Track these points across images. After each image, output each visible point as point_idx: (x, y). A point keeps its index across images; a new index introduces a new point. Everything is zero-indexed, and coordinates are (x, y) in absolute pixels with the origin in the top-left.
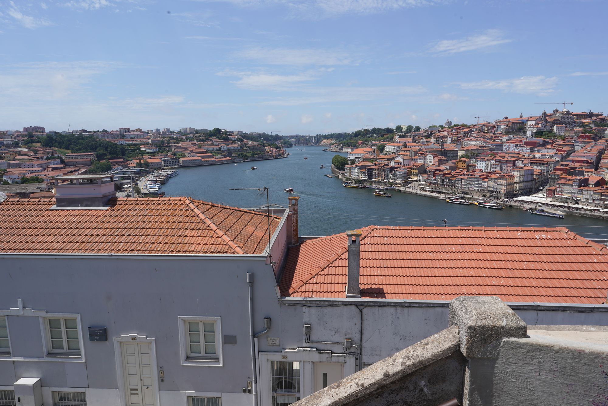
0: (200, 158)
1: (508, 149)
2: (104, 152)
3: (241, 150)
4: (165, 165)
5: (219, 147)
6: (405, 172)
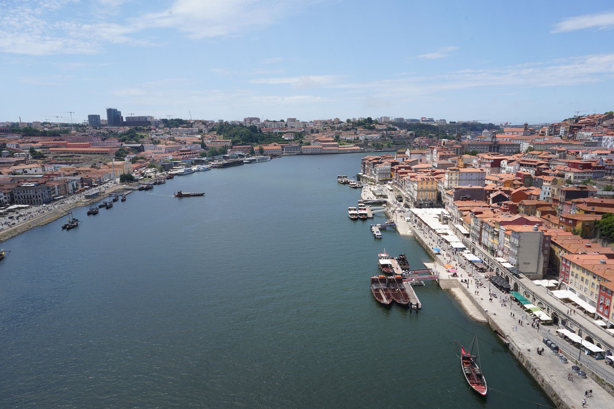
0: (321, 146)
1: (606, 144)
2: (238, 139)
3: (380, 140)
4: (286, 152)
5: (358, 136)
6: (388, 168)
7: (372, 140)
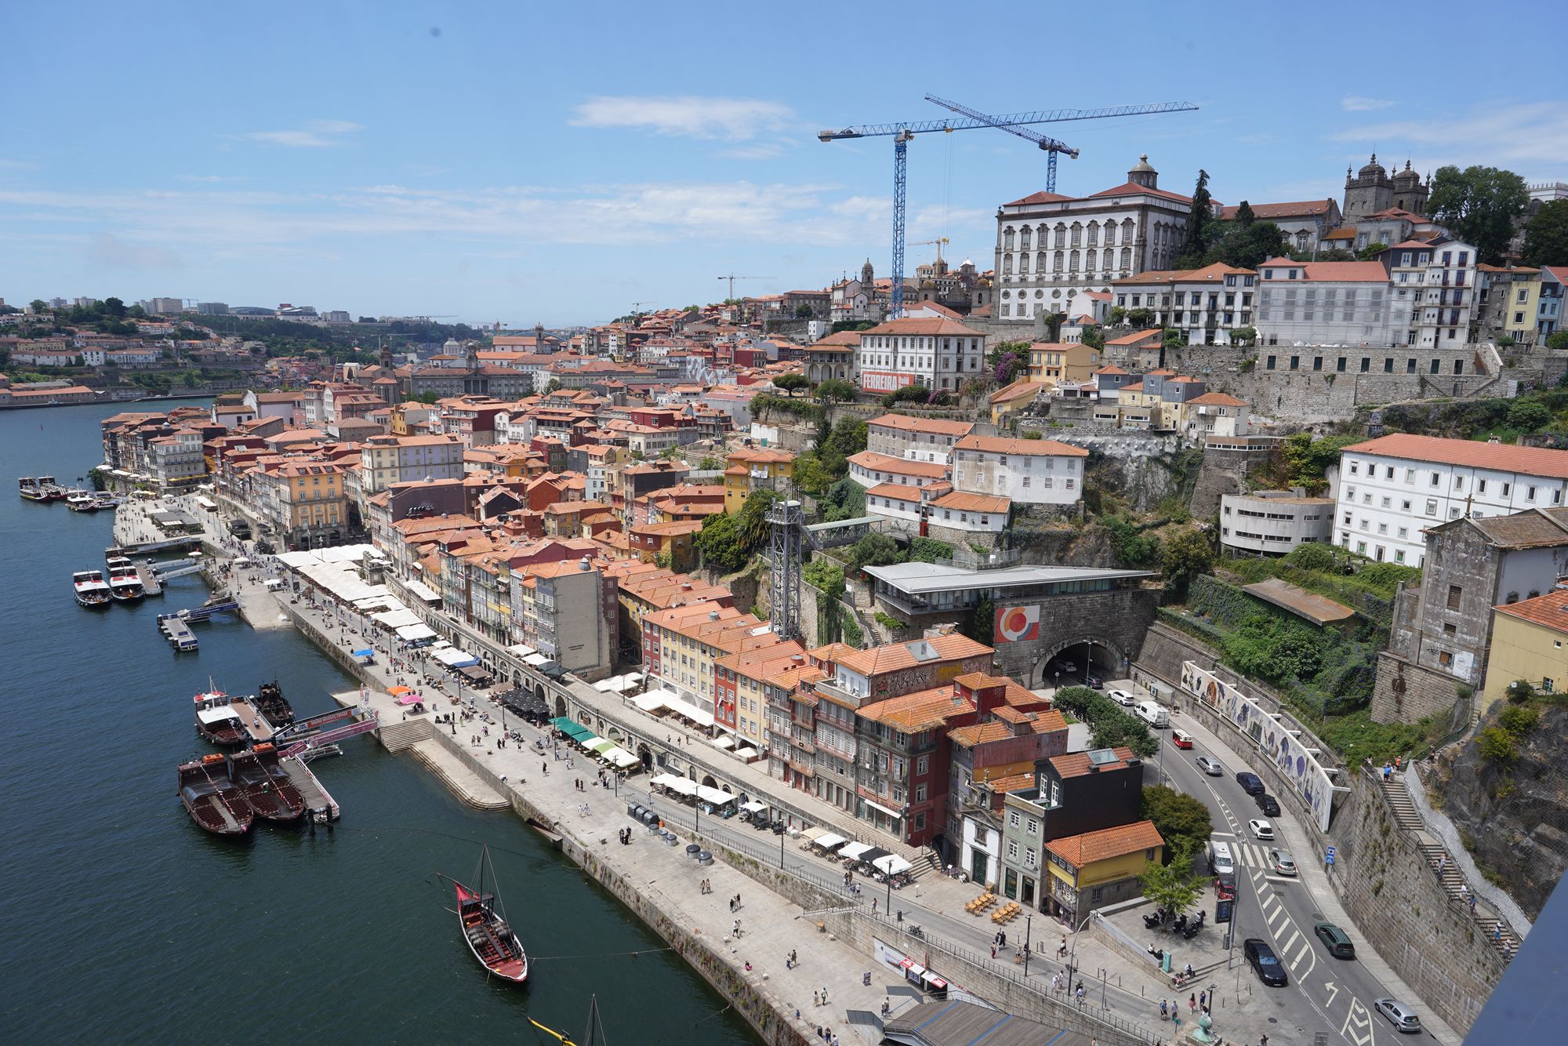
3: (157, 366)
5: (78, 354)
6: (194, 445)
7: (131, 367)
